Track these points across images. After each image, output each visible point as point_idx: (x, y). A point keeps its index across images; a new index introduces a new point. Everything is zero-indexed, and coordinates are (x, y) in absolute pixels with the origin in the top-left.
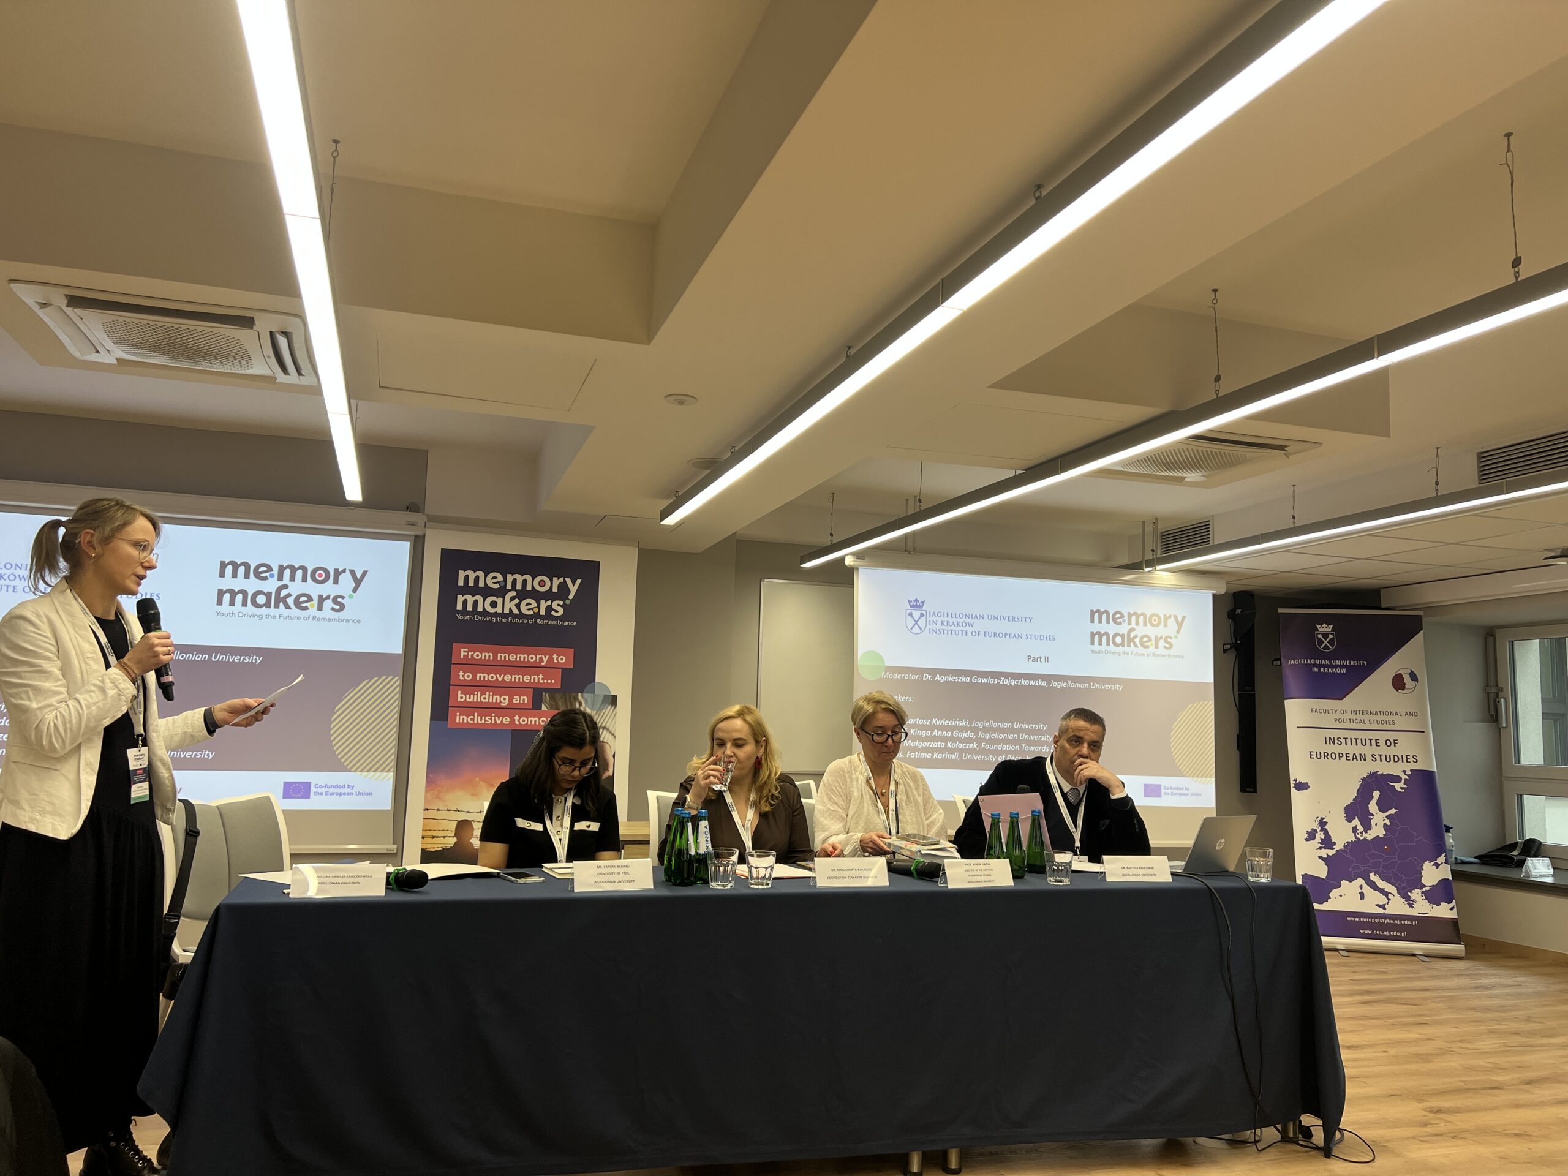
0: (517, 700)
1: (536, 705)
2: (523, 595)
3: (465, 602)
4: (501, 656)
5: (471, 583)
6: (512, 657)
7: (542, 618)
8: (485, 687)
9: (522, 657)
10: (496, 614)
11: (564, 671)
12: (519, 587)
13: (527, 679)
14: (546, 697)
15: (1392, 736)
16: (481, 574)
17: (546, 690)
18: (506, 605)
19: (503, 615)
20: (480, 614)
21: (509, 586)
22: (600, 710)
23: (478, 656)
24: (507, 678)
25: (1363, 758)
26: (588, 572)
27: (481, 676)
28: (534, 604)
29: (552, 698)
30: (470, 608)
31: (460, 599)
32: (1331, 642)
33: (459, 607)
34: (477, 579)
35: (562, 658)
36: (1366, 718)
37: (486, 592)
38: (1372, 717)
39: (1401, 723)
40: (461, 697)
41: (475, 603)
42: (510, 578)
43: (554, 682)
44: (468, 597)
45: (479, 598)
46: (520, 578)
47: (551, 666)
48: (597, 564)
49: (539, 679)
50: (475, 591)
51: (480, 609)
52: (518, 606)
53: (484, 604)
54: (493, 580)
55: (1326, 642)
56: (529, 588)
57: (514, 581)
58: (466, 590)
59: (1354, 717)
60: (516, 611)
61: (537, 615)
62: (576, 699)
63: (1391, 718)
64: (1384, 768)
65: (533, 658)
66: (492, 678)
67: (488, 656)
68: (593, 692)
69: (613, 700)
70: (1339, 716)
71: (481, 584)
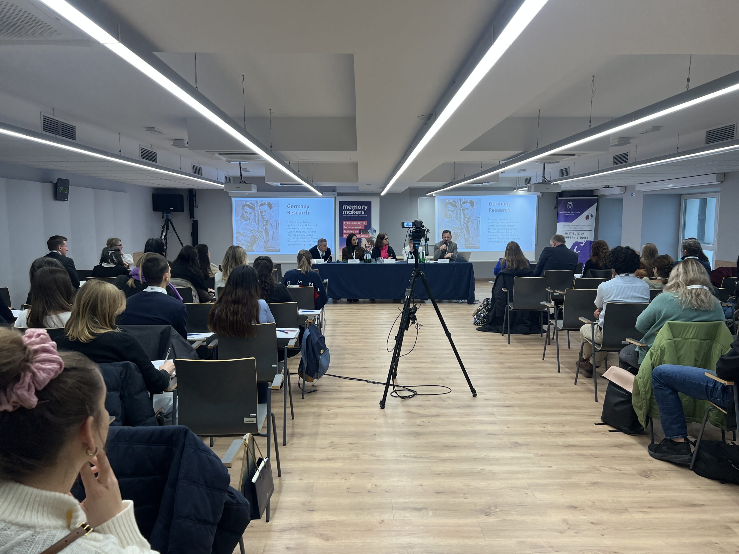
0: (356, 232)
1: (360, 233)
2: (356, 210)
3: (344, 212)
4: (352, 223)
5: (345, 208)
6: (354, 223)
7: (360, 215)
8: (349, 229)
9: (357, 223)
10: (351, 214)
11: (365, 226)
12: (355, 208)
13: (357, 227)
14: (362, 231)
15: (583, 232)
16: (347, 206)
17: (362, 230)
18: (353, 212)
19: (352, 214)
20: (348, 214)
21: (353, 208)
22: (373, 234)
23: (348, 223)
24: (354, 227)
25: (575, 238)
26: (369, 204)
27: (348, 227)
28: (358, 212)
29: (363, 231)
30: (345, 213)
31: (343, 211)
32: (571, 207)
33: (343, 213)
34: (346, 207)
35: (364, 223)
36: (577, 227)
37: (348, 210)
38: (579, 227)
39: (587, 228)
40: (345, 232)
41: (346, 212)
42: (353, 206)
43: (363, 228)
44: (345, 211)
45: (347, 211)
46: (355, 206)
47: (362, 225)
48: (371, 202)
49: (360, 227)
50: (346, 210)
51: (347, 213)
52: (355, 212)
53: (348, 212)
54: (349, 207)
55: (570, 207)
56: (357, 208)
57: (354, 207)
58: (344, 210)
59: (574, 227)
60: (354, 213)
61: (359, 214)
62: (368, 231)
63: (583, 227)
64: (579, 240)
65: (359, 223)
66: (351, 227)
67: (350, 223)
68: (371, 230)
69: (375, 231)
70: (570, 227)
71: (347, 208)
